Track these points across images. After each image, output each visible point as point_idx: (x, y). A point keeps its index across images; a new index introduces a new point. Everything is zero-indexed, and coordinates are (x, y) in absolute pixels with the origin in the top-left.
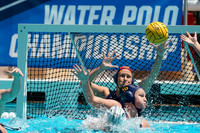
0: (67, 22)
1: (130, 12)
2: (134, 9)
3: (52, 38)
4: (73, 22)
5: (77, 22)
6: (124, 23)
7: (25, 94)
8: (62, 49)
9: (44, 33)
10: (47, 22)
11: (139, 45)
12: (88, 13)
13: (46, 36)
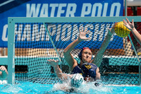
0: (42, 15)
1: (87, 8)
2: (89, 5)
3: (32, 27)
4: (46, 15)
5: (49, 15)
6: (83, 15)
7: (14, 67)
8: (39, 35)
9: (26, 24)
10: (28, 16)
11: (93, 31)
12: (57, 9)
13: (27, 26)
